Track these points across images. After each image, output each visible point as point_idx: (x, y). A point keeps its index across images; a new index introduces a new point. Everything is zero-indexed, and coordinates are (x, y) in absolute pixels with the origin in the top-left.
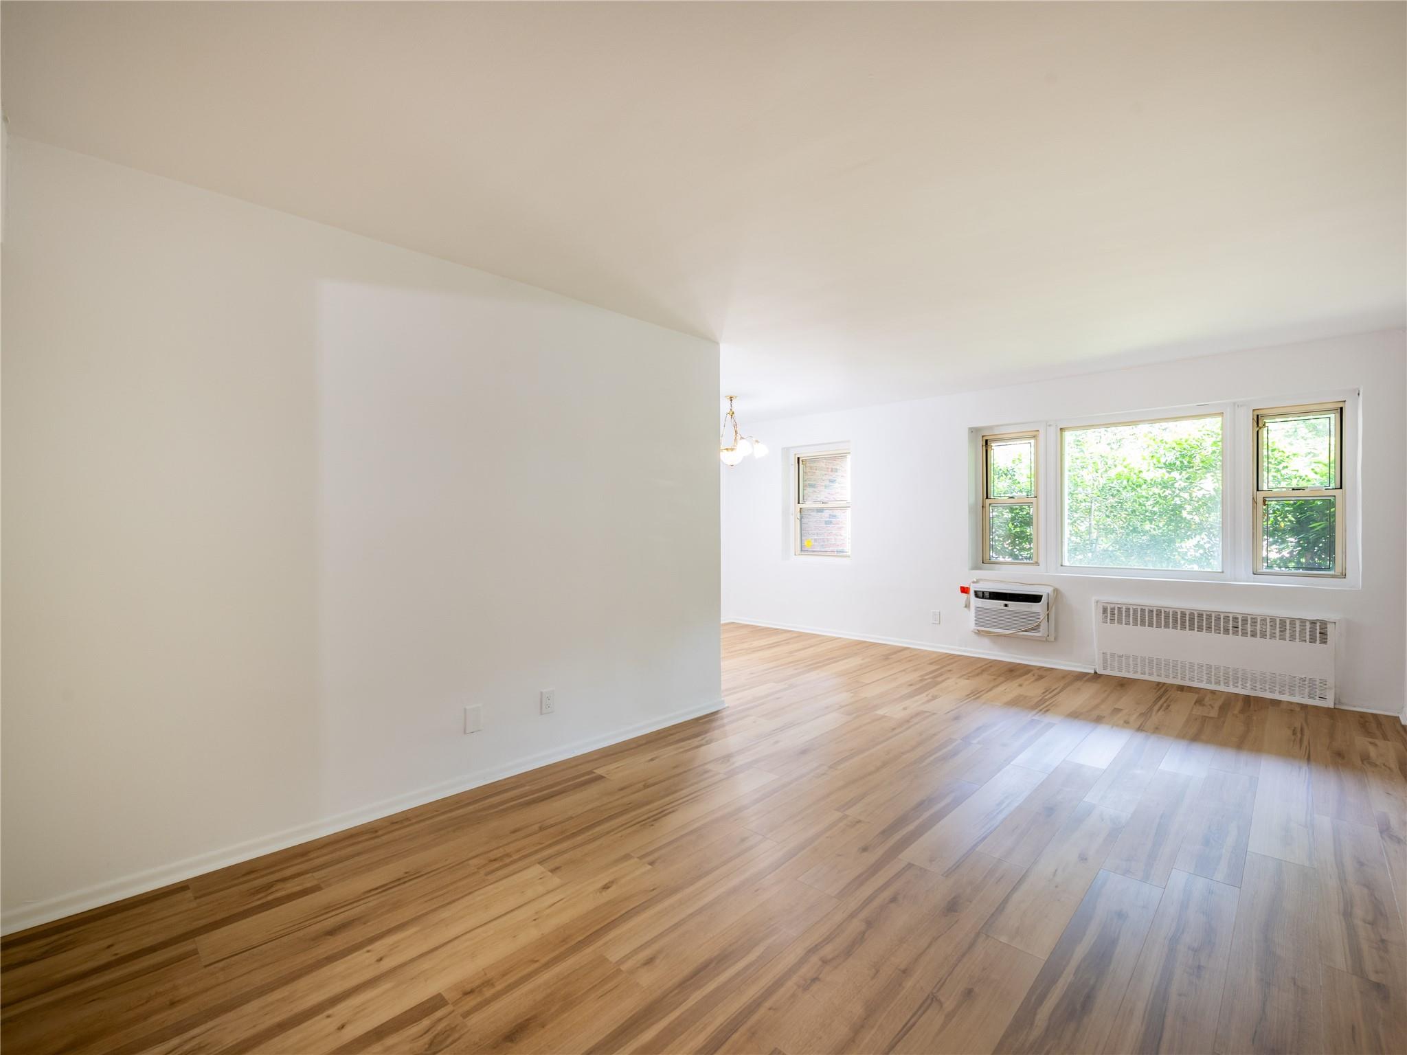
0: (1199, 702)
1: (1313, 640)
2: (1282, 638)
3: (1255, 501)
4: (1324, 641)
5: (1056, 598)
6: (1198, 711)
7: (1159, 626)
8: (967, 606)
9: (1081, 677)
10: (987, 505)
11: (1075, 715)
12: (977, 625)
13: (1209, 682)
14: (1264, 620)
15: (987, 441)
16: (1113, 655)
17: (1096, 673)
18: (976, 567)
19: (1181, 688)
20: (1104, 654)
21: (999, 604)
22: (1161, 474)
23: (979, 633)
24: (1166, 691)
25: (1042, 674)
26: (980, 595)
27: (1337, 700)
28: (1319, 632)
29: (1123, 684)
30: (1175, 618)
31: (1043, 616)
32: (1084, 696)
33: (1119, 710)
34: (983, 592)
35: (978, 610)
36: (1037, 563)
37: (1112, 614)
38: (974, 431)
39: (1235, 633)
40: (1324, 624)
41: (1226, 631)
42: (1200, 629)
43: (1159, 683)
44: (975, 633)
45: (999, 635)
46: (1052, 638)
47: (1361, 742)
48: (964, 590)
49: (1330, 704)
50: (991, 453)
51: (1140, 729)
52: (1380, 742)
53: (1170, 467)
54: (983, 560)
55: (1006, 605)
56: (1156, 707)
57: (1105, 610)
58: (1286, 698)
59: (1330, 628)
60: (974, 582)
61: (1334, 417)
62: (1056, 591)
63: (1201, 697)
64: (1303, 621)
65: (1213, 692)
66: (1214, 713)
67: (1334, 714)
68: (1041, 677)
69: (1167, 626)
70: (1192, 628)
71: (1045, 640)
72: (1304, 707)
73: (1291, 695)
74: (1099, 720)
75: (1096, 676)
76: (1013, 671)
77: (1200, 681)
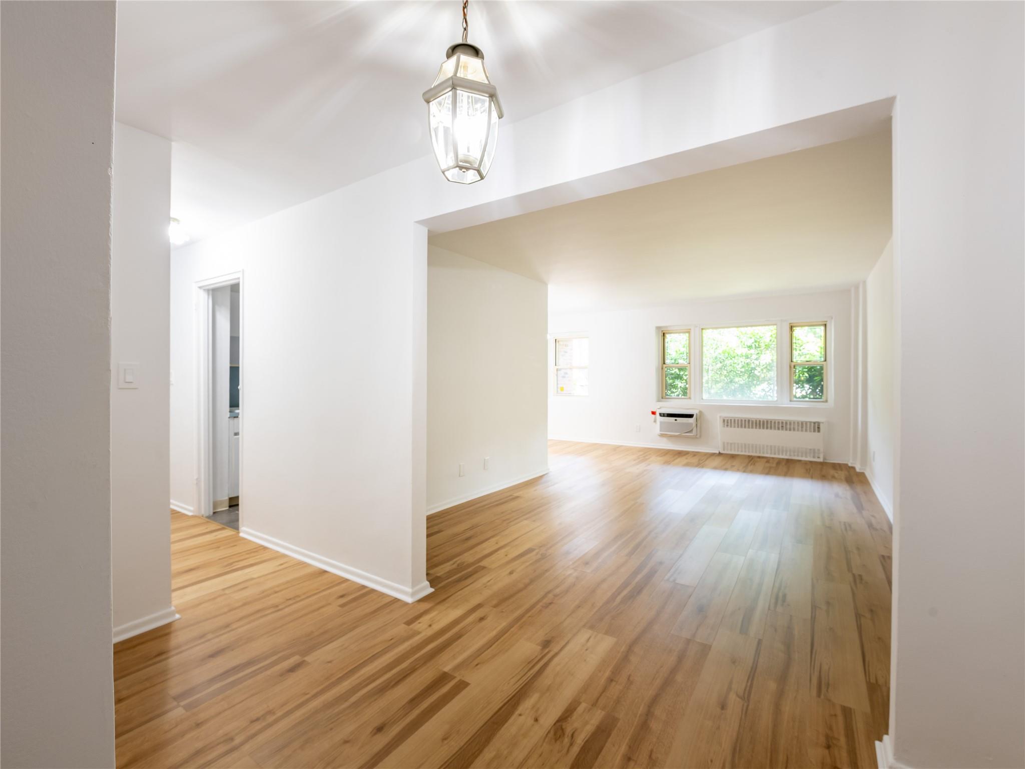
0: (768, 462)
1: (814, 431)
2: (802, 431)
3: (790, 367)
4: (819, 431)
5: (700, 416)
6: (768, 465)
7: (749, 427)
8: (655, 421)
9: (713, 454)
10: (664, 368)
11: (715, 468)
12: (660, 431)
13: (771, 453)
14: (794, 423)
15: (664, 334)
16: (728, 443)
17: (719, 453)
18: (659, 401)
19: (759, 457)
20: (724, 443)
21: (673, 419)
22: (745, 351)
23: (662, 435)
24: (752, 459)
25: (695, 454)
26: (662, 415)
27: (824, 459)
28: (817, 427)
29: (733, 457)
30: (756, 423)
31: (694, 425)
32: (717, 461)
33: (734, 466)
34: (664, 414)
35: (661, 423)
36: (690, 398)
37: (727, 422)
38: (658, 328)
39: (782, 429)
40: (819, 423)
41: (779, 429)
42: (767, 428)
43: (749, 456)
44: (659, 436)
45: (671, 436)
46: (698, 436)
47: (832, 472)
48: (654, 413)
49: (821, 460)
50: (666, 340)
51: (744, 472)
52: (839, 472)
53: (750, 347)
54: (663, 397)
55: (676, 420)
56: (750, 464)
57: (724, 421)
58: (803, 459)
59: (822, 426)
60: (659, 409)
61: (822, 328)
62: (700, 412)
63: (768, 460)
64: (810, 422)
65: (773, 458)
66: (774, 465)
67: (823, 464)
68: (695, 455)
69: (752, 428)
70: (763, 428)
71: (695, 438)
72: (811, 462)
73: (806, 457)
74: (726, 469)
75: (720, 454)
76: (680, 454)
77: (767, 453)
